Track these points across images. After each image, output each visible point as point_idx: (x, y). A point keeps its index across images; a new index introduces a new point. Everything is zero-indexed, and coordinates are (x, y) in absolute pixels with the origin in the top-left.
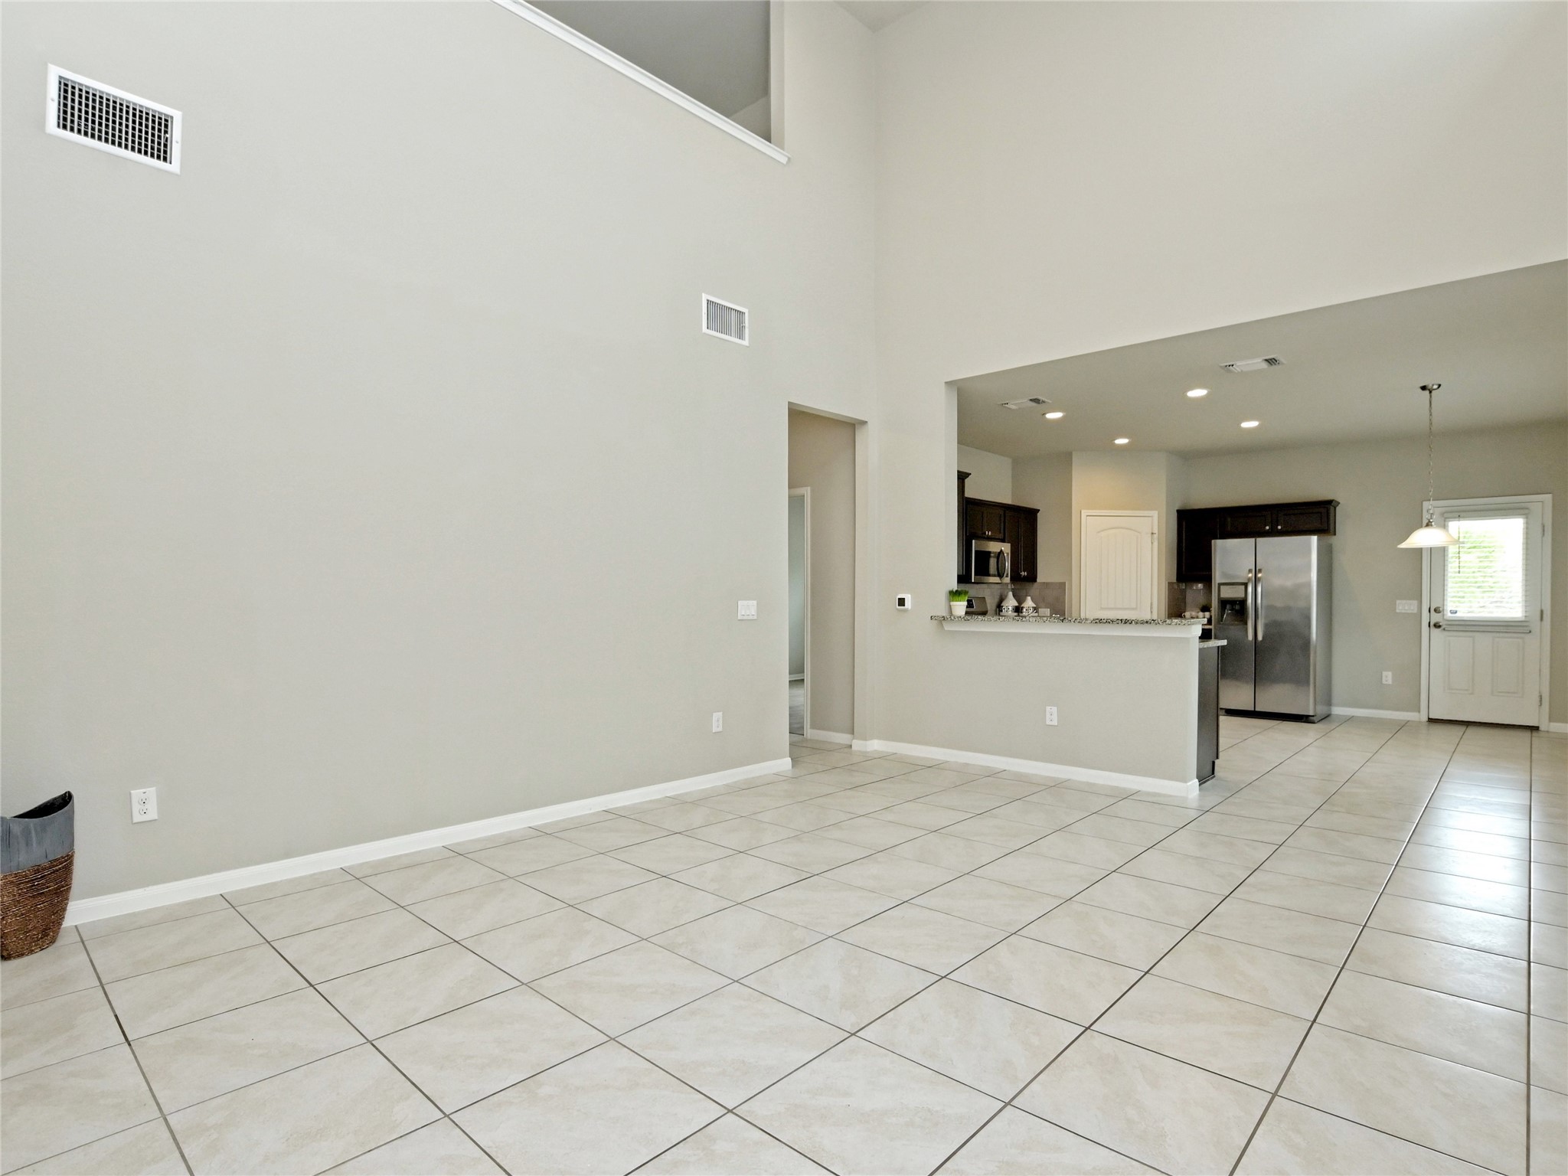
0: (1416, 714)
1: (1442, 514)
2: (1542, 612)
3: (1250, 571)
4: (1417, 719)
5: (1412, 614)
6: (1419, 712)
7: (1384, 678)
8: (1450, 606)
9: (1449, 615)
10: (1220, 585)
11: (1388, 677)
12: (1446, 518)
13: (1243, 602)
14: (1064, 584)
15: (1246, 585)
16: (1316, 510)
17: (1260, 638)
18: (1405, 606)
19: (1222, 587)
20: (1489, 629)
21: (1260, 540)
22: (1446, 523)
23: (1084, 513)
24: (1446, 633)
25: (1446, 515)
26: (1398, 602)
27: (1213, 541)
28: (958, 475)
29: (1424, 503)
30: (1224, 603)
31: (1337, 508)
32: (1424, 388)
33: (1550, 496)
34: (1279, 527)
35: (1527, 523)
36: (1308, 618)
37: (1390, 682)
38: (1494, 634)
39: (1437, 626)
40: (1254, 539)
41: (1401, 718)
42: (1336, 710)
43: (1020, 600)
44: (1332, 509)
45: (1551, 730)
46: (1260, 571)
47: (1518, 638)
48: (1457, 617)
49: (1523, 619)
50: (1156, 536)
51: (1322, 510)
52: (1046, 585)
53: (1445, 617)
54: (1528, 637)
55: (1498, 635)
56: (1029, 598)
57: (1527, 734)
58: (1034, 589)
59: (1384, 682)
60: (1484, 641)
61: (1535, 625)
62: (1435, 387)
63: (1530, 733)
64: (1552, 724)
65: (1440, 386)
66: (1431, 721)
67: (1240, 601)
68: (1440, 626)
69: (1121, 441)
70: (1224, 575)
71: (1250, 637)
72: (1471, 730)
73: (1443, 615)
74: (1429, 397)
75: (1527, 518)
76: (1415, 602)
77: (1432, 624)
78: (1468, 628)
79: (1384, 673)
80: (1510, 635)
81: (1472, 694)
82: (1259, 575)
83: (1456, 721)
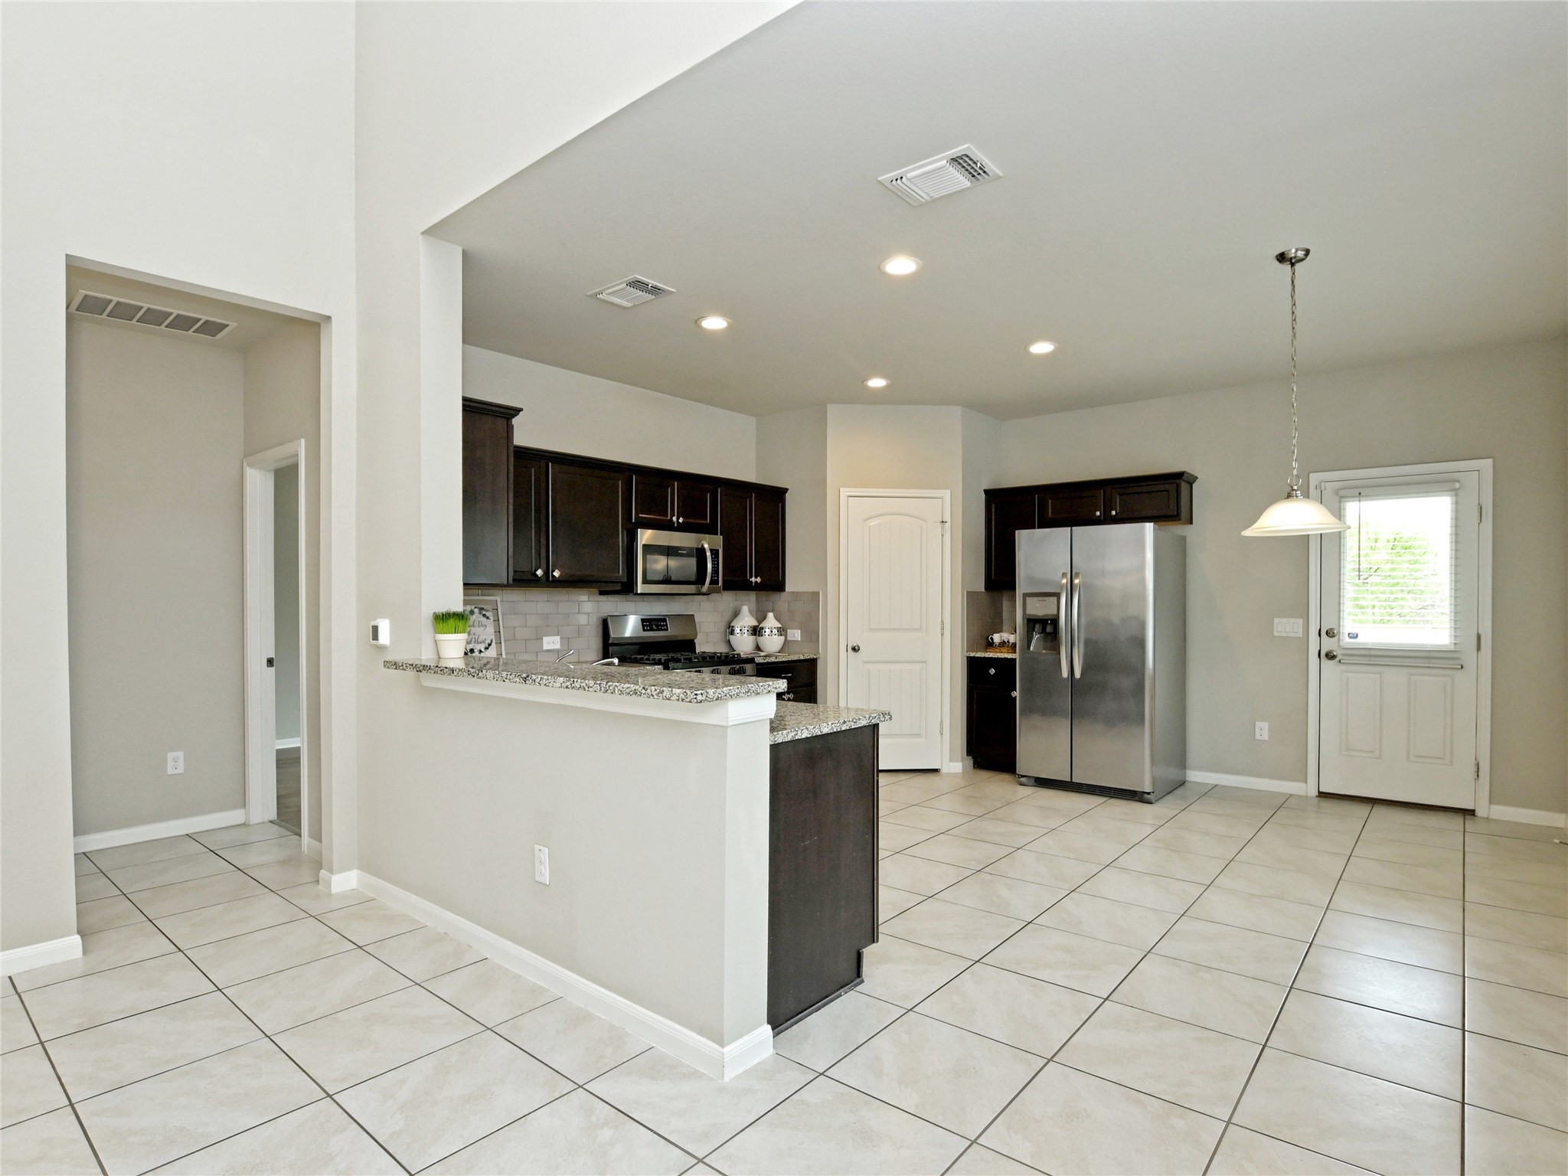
0: (1303, 785)
1: (1337, 492)
2: (1479, 637)
3: (1064, 574)
4: (1303, 793)
5: (1296, 638)
6: (1306, 782)
7: (1257, 731)
8: (1348, 626)
9: (1347, 640)
10: (1026, 595)
11: (1263, 730)
12: (1342, 497)
13: (1055, 621)
14: (817, 594)
15: (1058, 595)
16: (1162, 487)
17: (1078, 674)
18: (1287, 627)
19: (1027, 598)
20: (1407, 662)
21: (1078, 530)
22: (1342, 504)
23: (844, 492)
24: (1343, 667)
25: (1342, 493)
26: (1276, 620)
27: (1017, 532)
28: (464, 405)
29: (1311, 474)
30: (1032, 623)
31: (1194, 485)
32: (1282, 258)
33: (1490, 461)
34: (1114, 513)
35: (1457, 503)
36: (1141, 643)
37: (1266, 737)
38: (1411, 670)
39: (1330, 656)
40: (1069, 528)
41: (1282, 790)
42: (1194, 776)
43: (762, 618)
44: (1184, 486)
45: (1492, 817)
46: (1077, 575)
47: (1445, 676)
48: (1356, 643)
49: (1452, 648)
50: (948, 525)
51: (1171, 488)
52: (796, 595)
53: (1341, 644)
54: (1459, 674)
55: (1415, 671)
56: (771, 615)
57: (1456, 822)
58: (782, 600)
59: (1258, 737)
60: (1396, 678)
61: (1469, 657)
62: (1301, 254)
63: (1462, 817)
64: (1494, 808)
65: (1307, 252)
66: (1322, 795)
67: (1051, 620)
68: (1333, 657)
69: (877, 383)
70: (1031, 580)
71: (1065, 673)
72: (1379, 811)
73: (1339, 640)
74: (1290, 274)
75: (1456, 495)
76: (1300, 621)
77: (1323, 654)
78: (1374, 661)
79: (1258, 724)
80: (1434, 671)
81: (1379, 758)
82: (1076, 581)
83: (1359, 797)
